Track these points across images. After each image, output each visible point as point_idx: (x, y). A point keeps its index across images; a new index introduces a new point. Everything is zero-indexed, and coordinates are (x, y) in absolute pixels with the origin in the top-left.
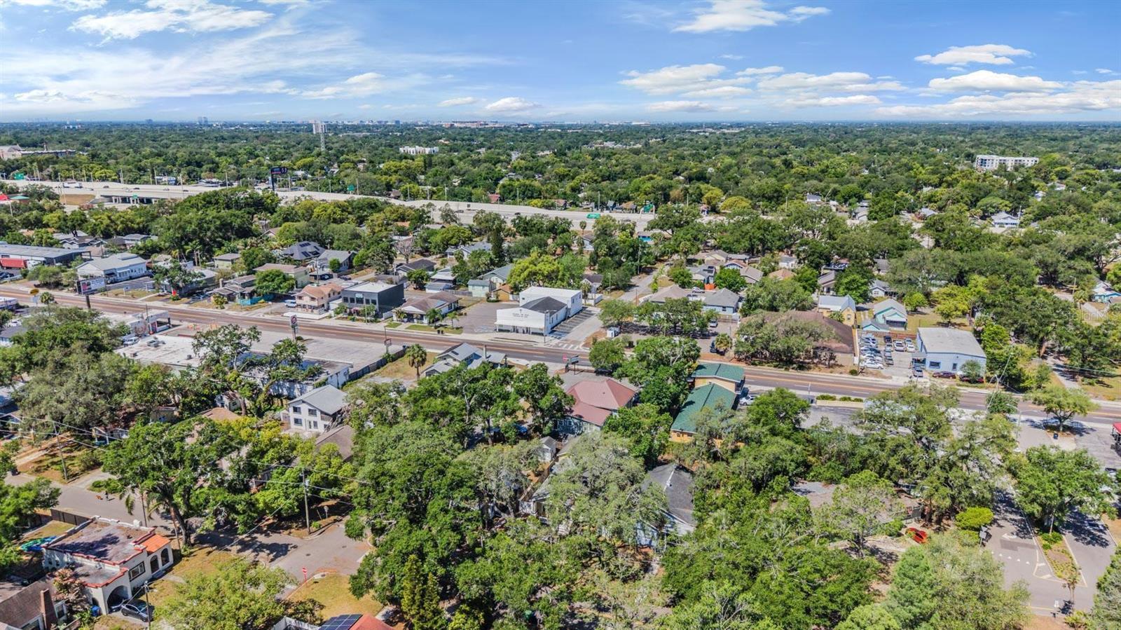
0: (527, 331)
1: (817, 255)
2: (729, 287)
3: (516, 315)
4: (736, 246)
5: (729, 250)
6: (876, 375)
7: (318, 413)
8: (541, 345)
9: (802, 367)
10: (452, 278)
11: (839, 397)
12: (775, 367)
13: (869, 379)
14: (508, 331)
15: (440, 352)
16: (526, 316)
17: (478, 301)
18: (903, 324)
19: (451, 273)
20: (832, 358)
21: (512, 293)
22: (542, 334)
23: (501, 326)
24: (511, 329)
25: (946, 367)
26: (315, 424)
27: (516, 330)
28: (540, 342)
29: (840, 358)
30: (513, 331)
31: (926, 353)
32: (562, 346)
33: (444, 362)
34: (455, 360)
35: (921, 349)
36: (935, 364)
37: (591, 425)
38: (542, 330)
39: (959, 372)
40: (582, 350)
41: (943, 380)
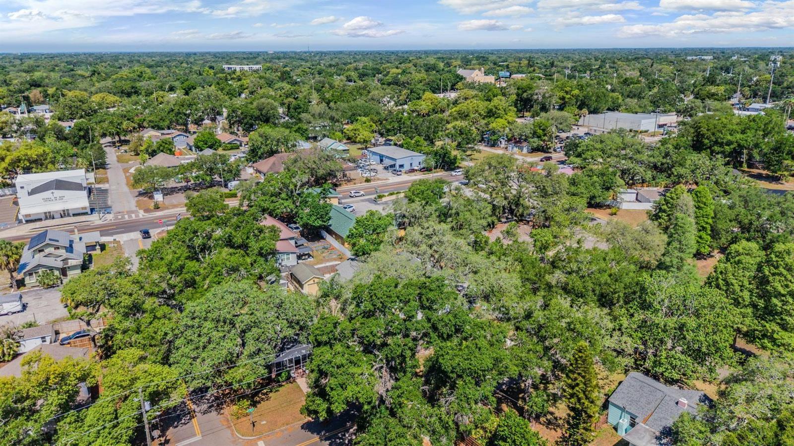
0: (65, 214)
2: (210, 147)
3: (46, 199)
4: (161, 124)
5: (159, 128)
6: (379, 179)
9: (336, 185)
11: (386, 194)
13: (379, 182)
16: (61, 198)
18: (347, 151)
20: (344, 175)
22: (86, 214)
23: (29, 215)
24: (43, 217)
25: (407, 167)
27: (49, 216)
28: (95, 219)
29: (351, 174)
30: (46, 218)
31: (395, 160)
32: (123, 217)
33: (42, 254)
34: (57, 248)
35: (381, 161)
36: (401, 166)
37: (288, 254)
38: (85, 208)
39: (416, 168)
40: (148, 215)
41: (413, 174)
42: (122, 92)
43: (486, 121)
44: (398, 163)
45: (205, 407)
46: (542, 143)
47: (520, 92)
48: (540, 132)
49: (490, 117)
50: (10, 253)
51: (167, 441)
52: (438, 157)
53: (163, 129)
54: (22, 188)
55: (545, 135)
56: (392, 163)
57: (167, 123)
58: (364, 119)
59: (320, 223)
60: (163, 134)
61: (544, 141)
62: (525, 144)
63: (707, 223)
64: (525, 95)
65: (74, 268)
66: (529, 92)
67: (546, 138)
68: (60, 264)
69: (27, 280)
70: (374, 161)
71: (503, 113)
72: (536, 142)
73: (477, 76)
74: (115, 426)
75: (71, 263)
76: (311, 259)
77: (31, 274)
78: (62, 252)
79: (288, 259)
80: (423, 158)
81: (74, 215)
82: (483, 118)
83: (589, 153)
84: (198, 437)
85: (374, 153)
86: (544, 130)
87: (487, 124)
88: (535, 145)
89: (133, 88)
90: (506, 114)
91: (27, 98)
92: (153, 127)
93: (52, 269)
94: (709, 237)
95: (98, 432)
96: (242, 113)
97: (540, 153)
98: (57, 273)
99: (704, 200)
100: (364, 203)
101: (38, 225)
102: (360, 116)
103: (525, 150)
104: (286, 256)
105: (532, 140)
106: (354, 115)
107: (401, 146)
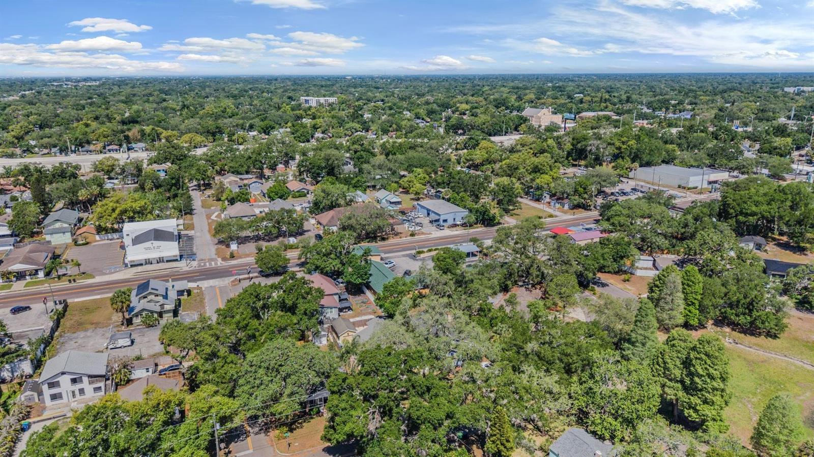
0: (160, 260)
1: (316, 168)
2: (281, 197)
3: (146, 249)
4: (240, 170)
5: (239, 173)
6: (423, 233)
7: (85, 379)
8: (187, 269)
9: (383, 239)
10: (9, 232)
11: (425, 250)
12: (368, 242)
13: (423, 237)
14: (141, 265)
15: (110, 295)
16: (159, 247)
17: (67, 247)
18: (399, 203)
19: (6, 228)
20: (393, 229)
21: (98, 234)
22: (176, 260)
23: (134, 261)
24: (144, 262)
25: (450, 222)
26: (82, 391)
27: (148, 262)
28: (183, 266)
29: (398, 228)
30: (146, 264)
31: (439, 215)
32: (205, 265)
33: (146, 300)
34: (157, 295)
35: (428, 214)
36: (445, 221)
37: (331, 308)
38: (176, 256)
39: (458, 223)
40: (225, 264)
41: (455, 229)
42: (208, 132)
43: (531, 177)
44: (442, 218)
45: (257, 429)
46: (583, 200)
47: (575, 142)
48: (581, 190)
49: (536, 172)
50: (124, 300)
51: (230, 452)
52: (478, 214)
53: (241, 174)
54: (128, 235)
55: (586, 193)
56: (437, 217)
57: (245, 168)
58: (419, 170)
59: (360, 281)
60: (241, 179)
61: (585, 199)
62: (566, 201)
63: (695, 299)
64: (579, 146)
65: (168, 311)
66: (583, 143)
67: (586, 196)
68: (158, 309)
69: (135, 320)
70: (422, 214)
71: (549, 169)
72: (577, 199)
73: (543, 117)
74: (197, 438)
75: (167, 307)
76: (350, 312)
77: (137, 316)
78: (160, 298)
79: (331, 312)
80: (466, 213)
81: (167, 261)
82: (530, 174)
83: (616, 218)
84: (251, 451)
85: (423, 207)
86: (585, 189)
87: (533, 180)
88: (575, 202)
89: (217, 128)
90: (551, 170)
91: (127, 138)
92: (233, 173)
93: (152, 312)
94: (697, 312)
95: (187, 441)
96: (310, 164)
97: (580, 209)
98: (156, 315)
99: (692, 279)
100: (404, 258)
101: (140, 269)
102: (416, 167)
103: (566, 207)
104: (329, 310)
105: (573, 197)
106: (410, 166)
107: (449, 200)
